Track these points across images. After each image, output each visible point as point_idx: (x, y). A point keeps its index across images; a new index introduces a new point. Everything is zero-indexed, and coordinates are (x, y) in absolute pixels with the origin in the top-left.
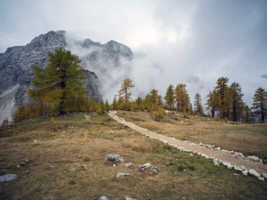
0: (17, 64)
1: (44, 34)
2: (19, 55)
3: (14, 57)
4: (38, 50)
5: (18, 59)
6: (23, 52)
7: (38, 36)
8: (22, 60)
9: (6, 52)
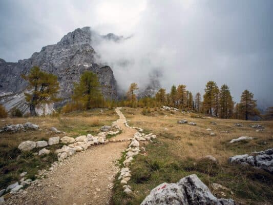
0: (51, 62)
1: (71, 32)
2: (51, 54)
3: (47, 56)
4: (67, 48)
5: (51, 57)
6: (54, 51)
7: (66, 34)
8: (54, 58)
9: (42, 51)
